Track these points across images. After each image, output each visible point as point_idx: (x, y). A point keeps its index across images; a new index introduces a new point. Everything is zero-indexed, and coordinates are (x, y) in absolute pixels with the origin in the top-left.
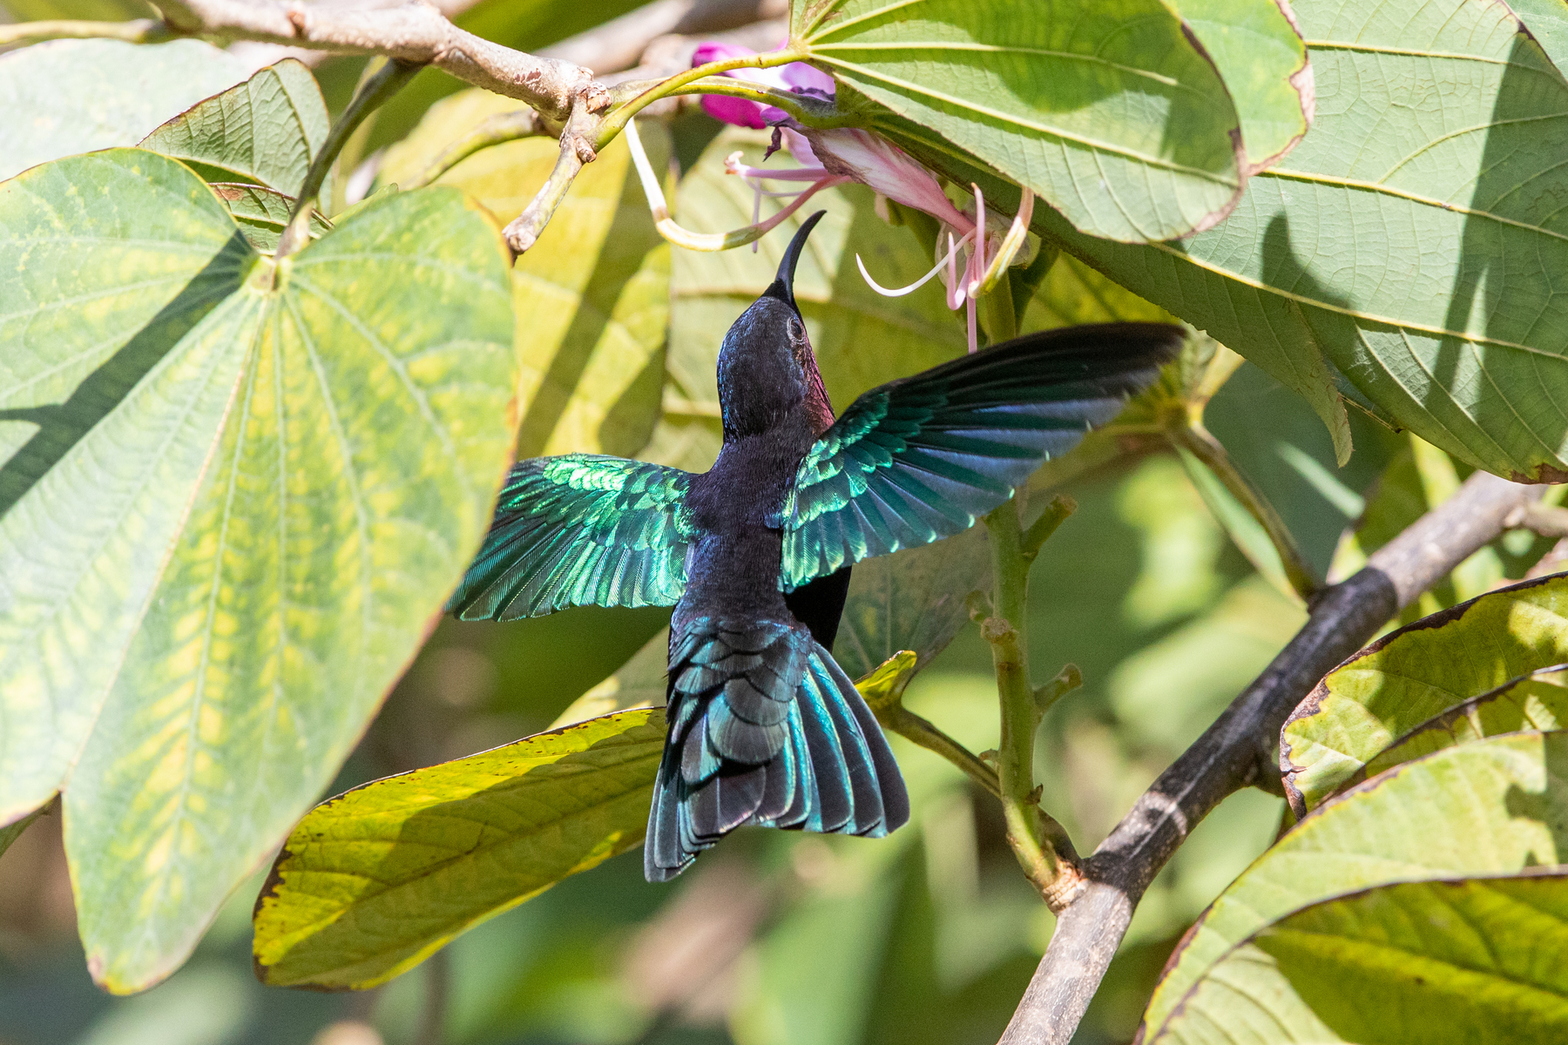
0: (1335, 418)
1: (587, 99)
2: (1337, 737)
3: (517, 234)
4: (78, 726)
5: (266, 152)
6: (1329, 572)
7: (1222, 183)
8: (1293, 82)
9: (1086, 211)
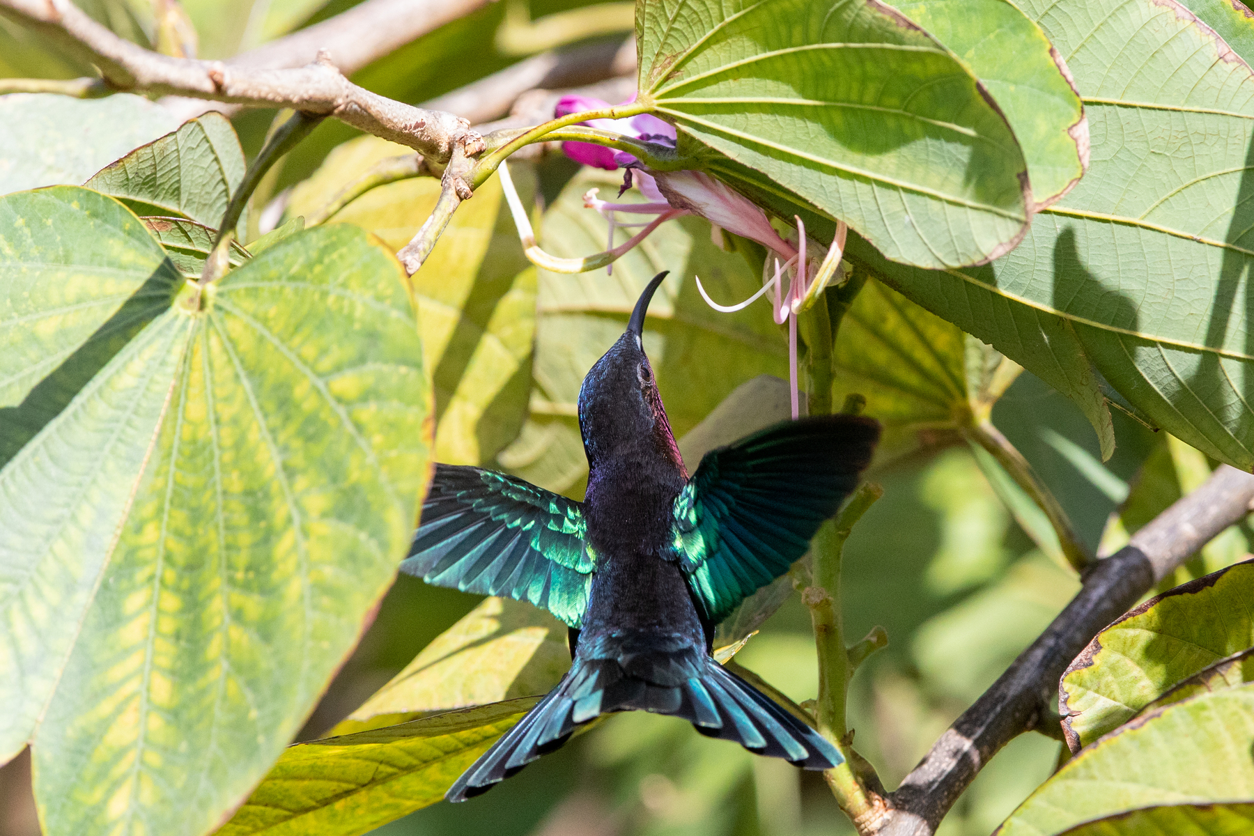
0: (1101, 420)
1: (465, 145)
2: (1107, 686)
3: (405, 261)
4: (42, 687)
5: (192, 191)
6: (1099, 548)
7: (1011, 218)
8: (1071, 133)
9: (894, 242)
